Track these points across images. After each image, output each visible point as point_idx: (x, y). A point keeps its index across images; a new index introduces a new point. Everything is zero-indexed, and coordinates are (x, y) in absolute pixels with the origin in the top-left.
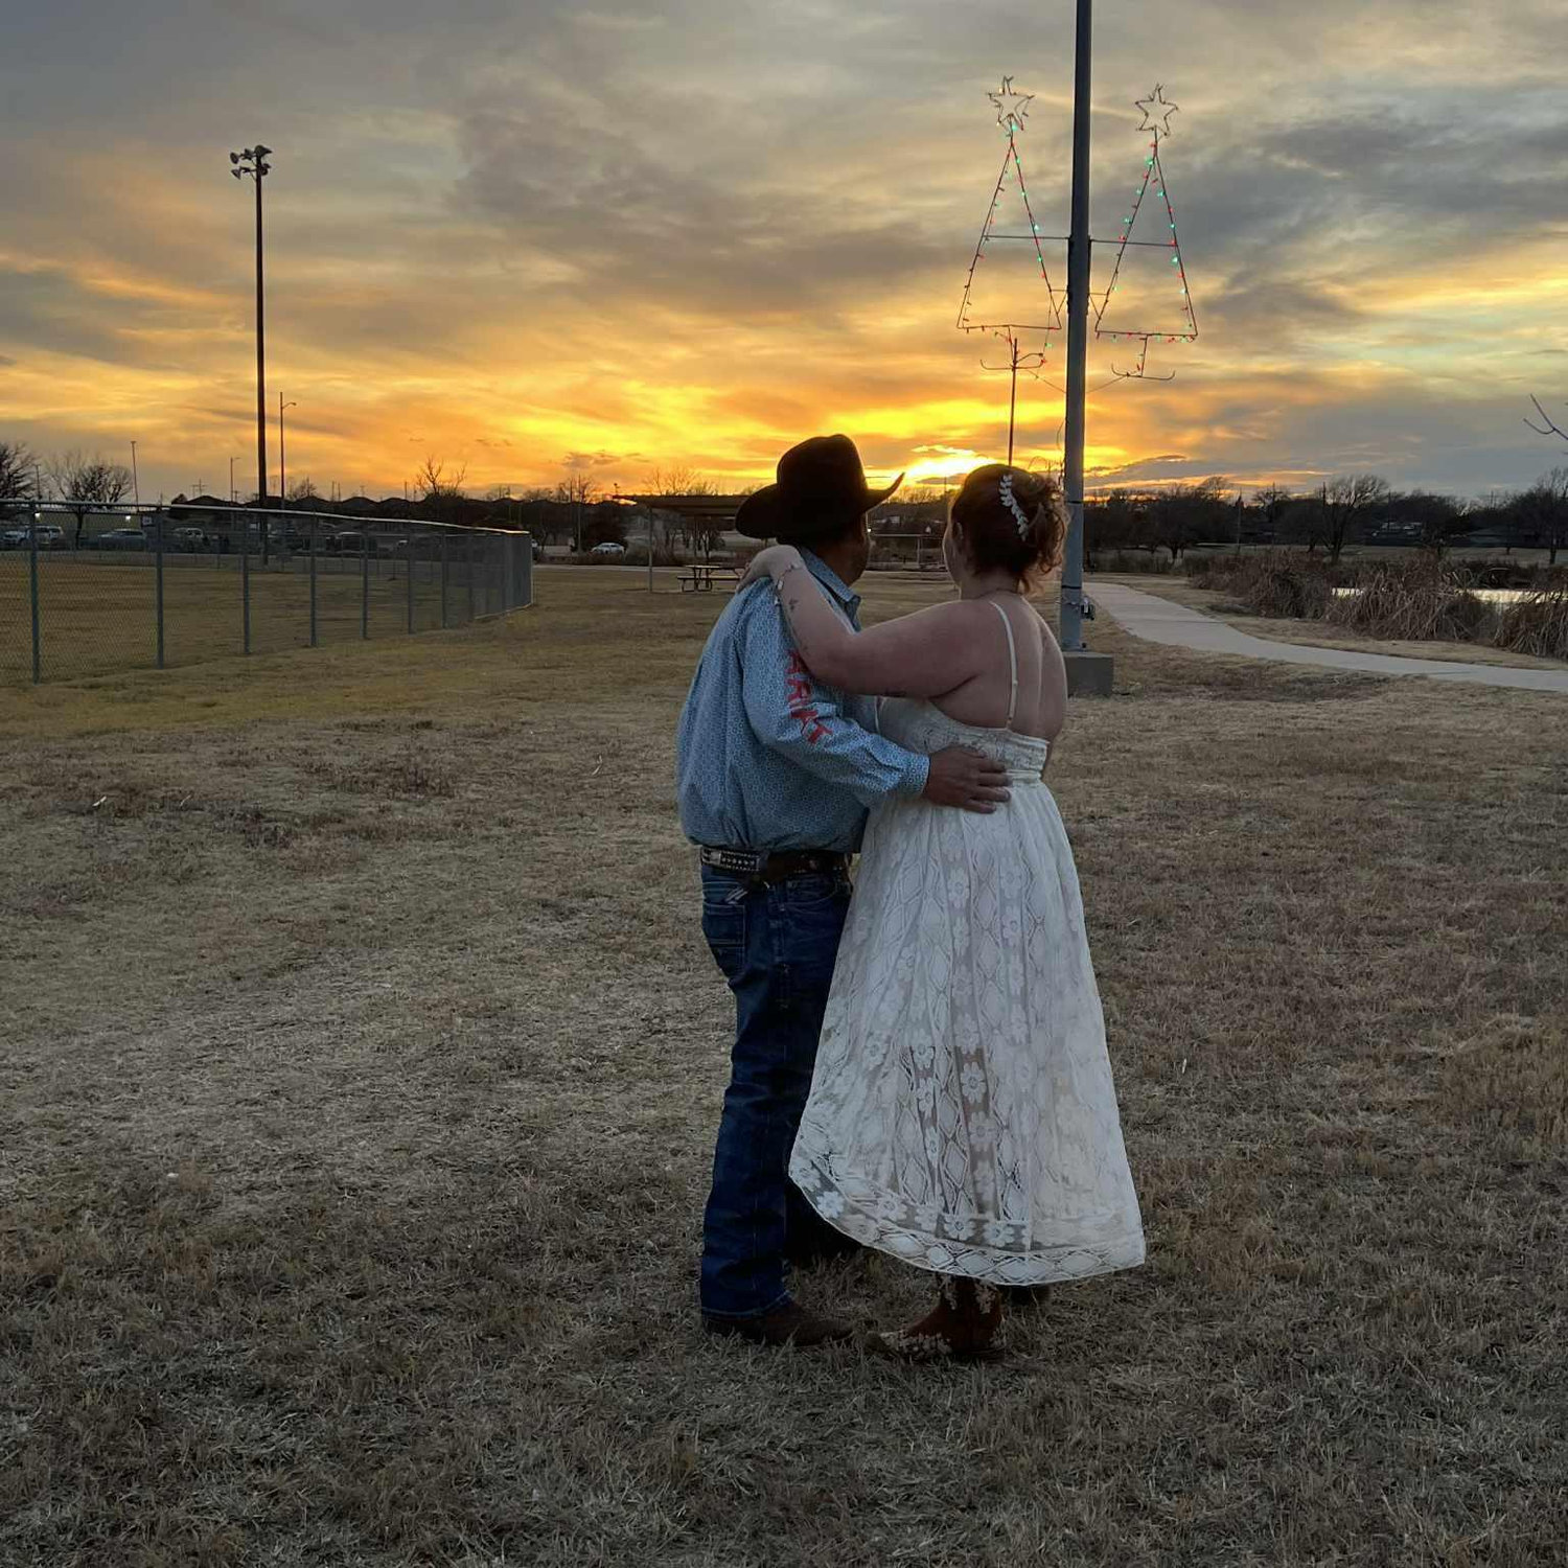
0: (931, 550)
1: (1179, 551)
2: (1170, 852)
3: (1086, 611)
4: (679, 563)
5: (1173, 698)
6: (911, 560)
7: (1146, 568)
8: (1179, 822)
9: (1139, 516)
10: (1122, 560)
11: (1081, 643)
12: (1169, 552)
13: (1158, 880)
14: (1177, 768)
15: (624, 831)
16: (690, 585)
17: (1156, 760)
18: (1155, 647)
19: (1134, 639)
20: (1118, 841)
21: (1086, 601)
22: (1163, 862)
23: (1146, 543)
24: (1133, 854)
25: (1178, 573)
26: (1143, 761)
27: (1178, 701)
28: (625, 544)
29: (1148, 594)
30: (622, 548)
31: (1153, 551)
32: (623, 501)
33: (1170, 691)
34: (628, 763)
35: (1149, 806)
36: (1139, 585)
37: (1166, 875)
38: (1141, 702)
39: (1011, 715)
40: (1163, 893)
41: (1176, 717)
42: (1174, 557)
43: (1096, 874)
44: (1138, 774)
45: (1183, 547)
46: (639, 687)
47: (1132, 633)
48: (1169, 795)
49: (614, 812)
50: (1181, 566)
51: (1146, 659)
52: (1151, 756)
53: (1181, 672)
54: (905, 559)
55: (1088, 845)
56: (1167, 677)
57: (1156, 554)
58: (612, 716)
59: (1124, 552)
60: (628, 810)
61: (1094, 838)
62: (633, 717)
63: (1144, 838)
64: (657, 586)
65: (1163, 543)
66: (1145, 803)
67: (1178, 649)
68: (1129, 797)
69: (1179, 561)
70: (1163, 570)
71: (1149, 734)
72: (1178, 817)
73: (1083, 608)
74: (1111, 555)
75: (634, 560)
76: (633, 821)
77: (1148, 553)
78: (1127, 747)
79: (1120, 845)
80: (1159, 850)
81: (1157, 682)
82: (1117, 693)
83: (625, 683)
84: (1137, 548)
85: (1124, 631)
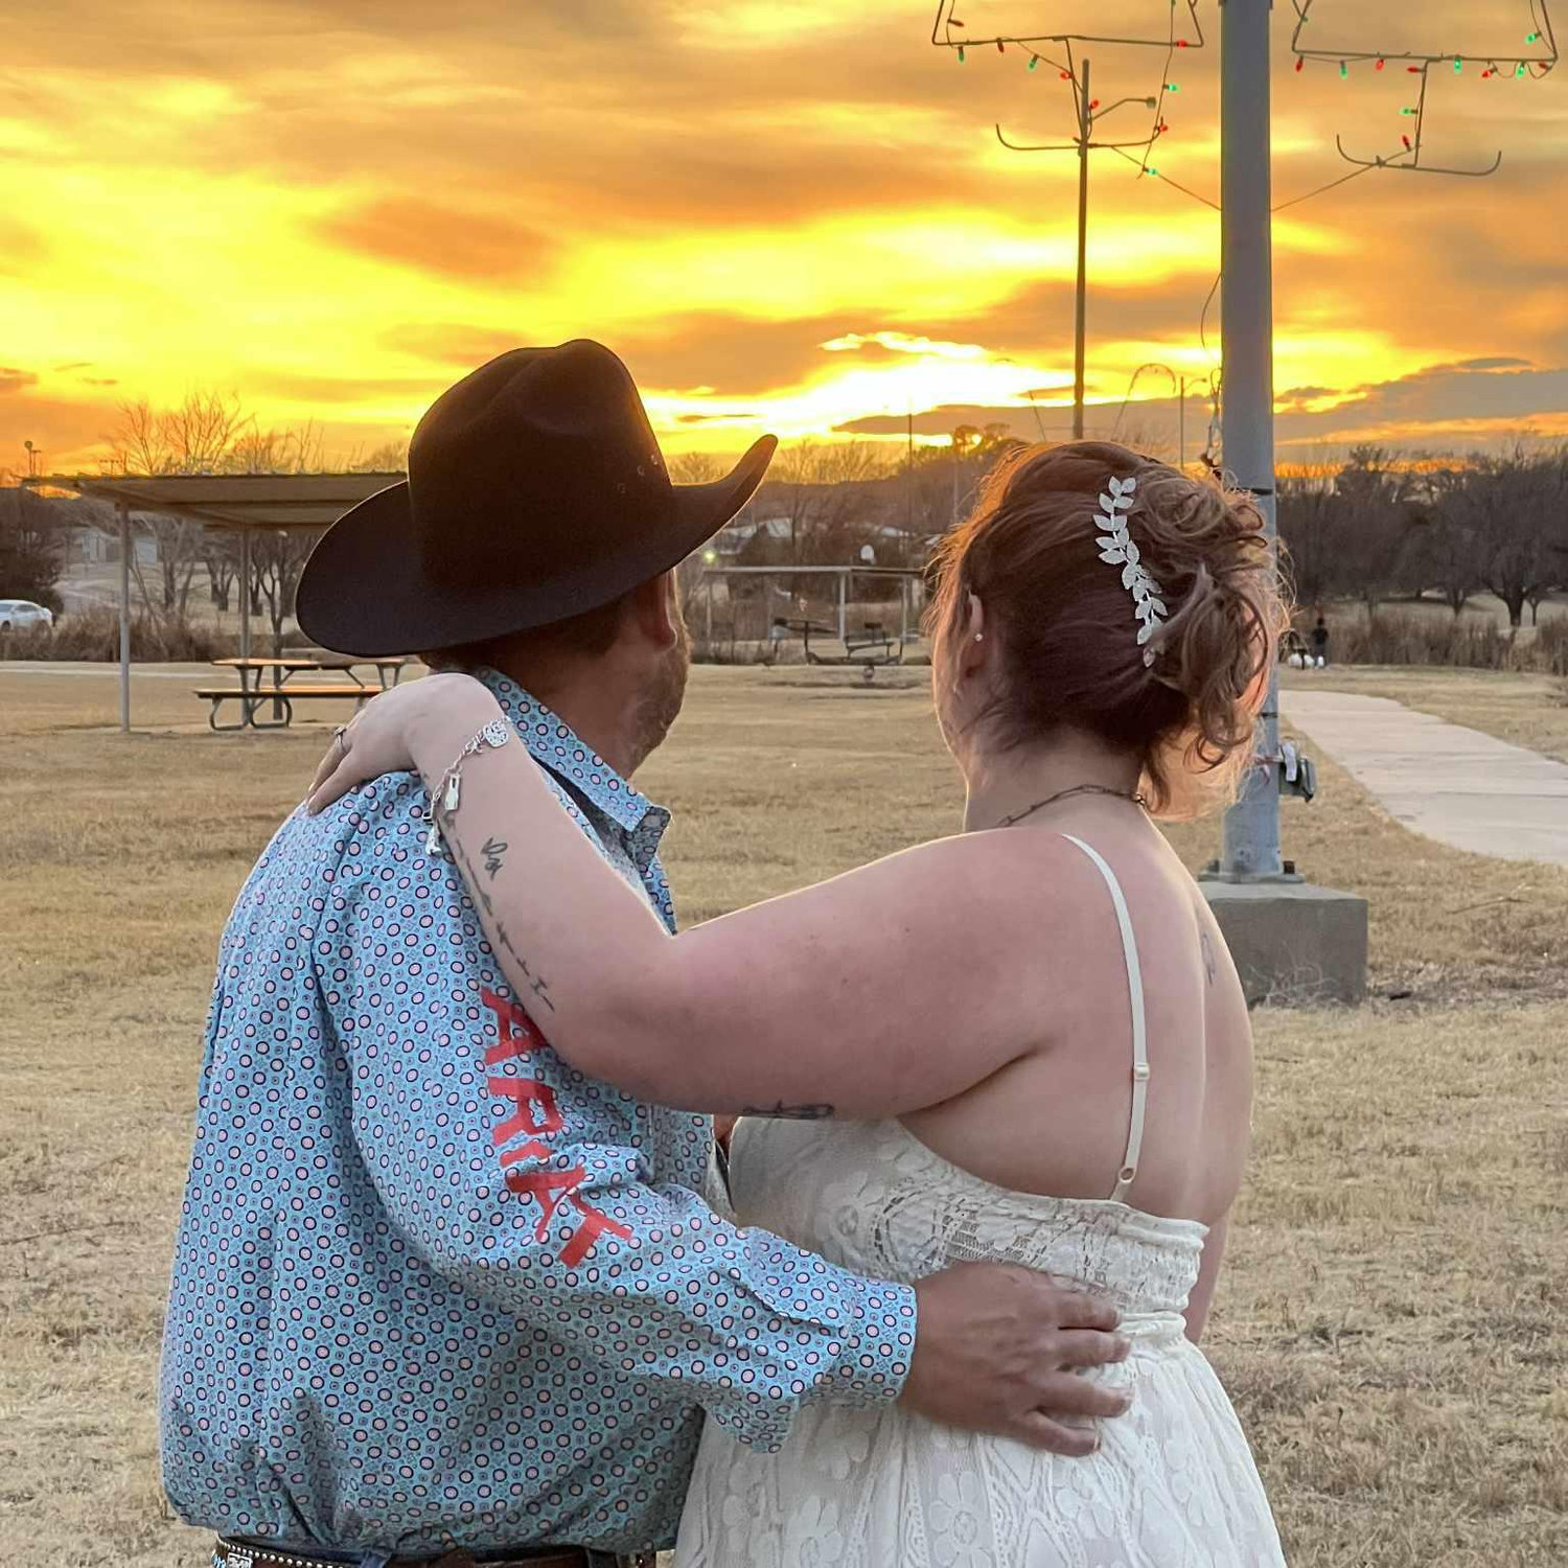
0: (876, 608)
1: (1526, 608)
2: (1527, 1425)
3: (1292, 775)
4: (201, 651)
5: (1524, 1003)
6: (822, 632)
7: (1441, 652)
8: (1550, 1344)
9: (1418, 517)
10: (1379, 628)
11: (1280, 859)
12: (1501, 608)
13: (1499, 1504)
14: (1540, 1196)
15: (57, 1399)
16: (231, 712)
17: (1484, 1175)
18: (1475, 868)
19: (1420, 846)
20: (1391, 1397)
21: (1290, 749)
22: (1513, 1453)
23: (1441, 585)
24: (1432, 1432)
25: (1525, 664)
26: (1450, 1178)
27: (1536, 1013)
28: (53, 602)
29: (1451, 720)
30: (46, 614)
31: (1458, 606)
32: (47, 491)
33: (1515, 986)
34: (69, 1206)
35: (1468, 1301)
36: (1423, 698)
37: (1520, 1488)
38: (1440, 1018)
39: (1132, 1162)
40: (1514, 1541)
41: (1534, 1059)
42: (1515, 613)
43: (1336, 1489)
44: (1441, 1212)
45: (1538, 594)
46: (97, 997)
47: (1414, 828)
48: (1521, 1270)
49: (34, 1347)
50: (1534, 645)
51: (1451, 899)
52: (1472, 1163)
53: (1543, 933)
54: (806, 631)
55: (1312, 1410)
56: (1506, 947)
57: (1466, 614)
58: (24, 1078)
59: (1383, 609)
60: (69, 1338)
61: (1324, 1392)
62: (81, 1080)
63: (1459, 1389)
64: (143, 715)
65: (1486, 584)
66: (1459, 1293)
67: (1533, 872)
68: (1418, 1276)
69: (1527, 633)
70: (1488, 655)
71: (1464, 1104)
72: (1546, 1330)
73: (1283, 767)
74: (1348, 616)
75: (81, 645)
76: (86, 1372)
77: (1448, 613)
78: (1408, 1141)
79: (1398, 1409)
80: (1498, 1422)
81: (1483, 962)
82: (1379, 994)
83: (60, 986)
84: (1418, 599)
85: (1393, 826)
